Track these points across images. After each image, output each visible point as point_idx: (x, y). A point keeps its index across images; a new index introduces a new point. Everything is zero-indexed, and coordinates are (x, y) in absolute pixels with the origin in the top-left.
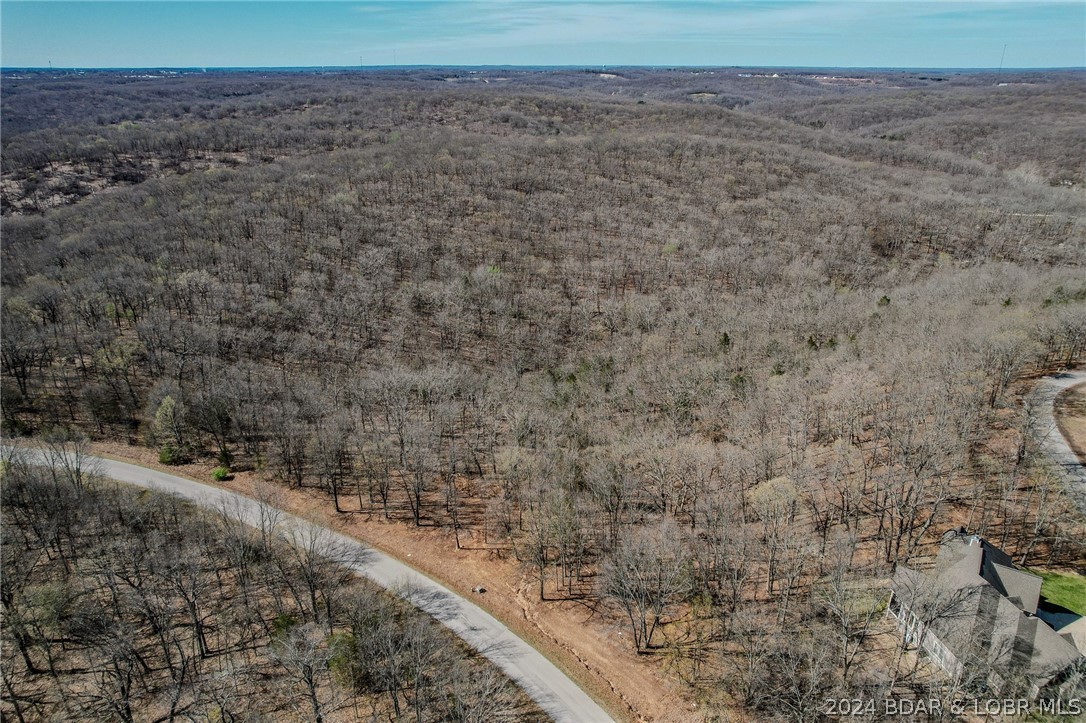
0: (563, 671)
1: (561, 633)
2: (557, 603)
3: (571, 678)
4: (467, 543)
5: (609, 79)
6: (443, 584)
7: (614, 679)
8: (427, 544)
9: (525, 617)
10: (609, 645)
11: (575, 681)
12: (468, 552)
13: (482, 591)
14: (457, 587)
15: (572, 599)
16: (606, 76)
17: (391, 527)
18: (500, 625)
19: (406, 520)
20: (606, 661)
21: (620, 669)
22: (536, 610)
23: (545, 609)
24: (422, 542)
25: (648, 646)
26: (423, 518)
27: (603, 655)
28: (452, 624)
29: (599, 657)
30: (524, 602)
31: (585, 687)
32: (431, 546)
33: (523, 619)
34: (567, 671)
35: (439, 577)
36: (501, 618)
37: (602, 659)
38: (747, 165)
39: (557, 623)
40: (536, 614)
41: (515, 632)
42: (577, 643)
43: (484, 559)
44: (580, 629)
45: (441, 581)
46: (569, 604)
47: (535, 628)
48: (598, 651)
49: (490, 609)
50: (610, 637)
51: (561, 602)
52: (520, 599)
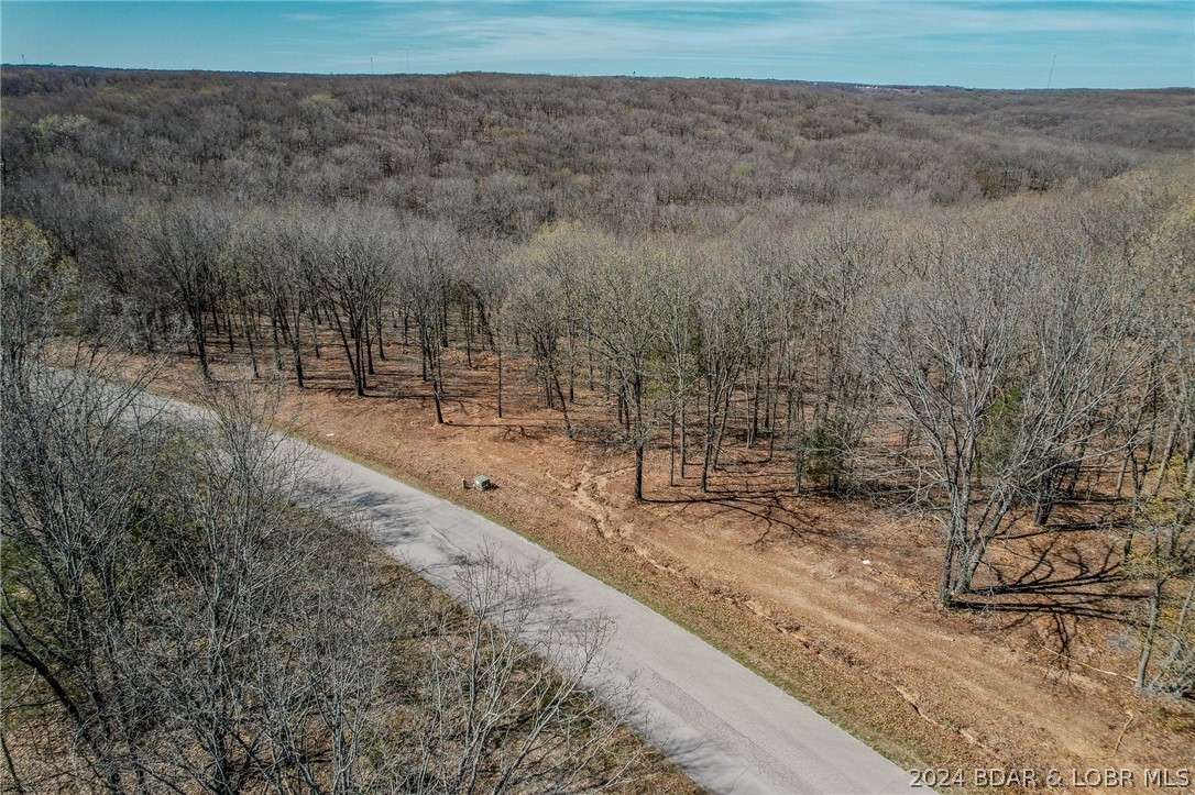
0: (740, 657)
1: (701, 564)
2: (676, 507)
3: (772, 678)
4: (458, 418)
6: (396, 476)
7: (909, 677)
8: (374, 423)
9: (600, 533)
10: (851, 589)
11: (788, 687)
12: (461, 430)
13: (488, 486)
14: (428, 481)
15: (710, 501)
17: (305, 399)
18: (535, 549)
19: (336, 391)
20: (860, 628)
21: (916, 647)
22: (627, 520)
23: (649, 519)
24: (362, 417)
25: (967, 589)
26: (371, 388)
27: (843, 612)
28: (404, 552)
29: (833, 618)
30: (594, 505)
31: (827, 708)
32: (381, 422)
33: (594, 537)
34: (754, 657)
35: (389, 465)
36: (536, 535)
37: (846, 623)
39: (691, 546)
40: (628, 529)
41: (577, 564)
42: (758, 587)
43: (495, 439)
44: (752, 558)
45: (391, 471)
46: (706, 508)
47: (629, 556)
48: (822, 603)
49: (510, 519)
50: (843, 570)
51: (684, 505)
52: (582, 500)
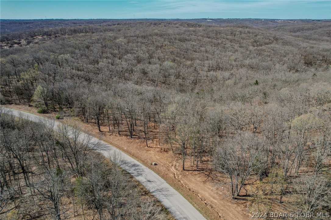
0: (193, 205)
1: (192, 186)
2: (191, 172)
3: (197, 209)
4: (151, 145)
5: (210, 21)
6: (138, 161)
7: (221, 211)
8: (134, 145)
9: (175, 177)
10: (217, 193)
11: (200, 211)
12: (151, 149)
13: (155, 164)
14: (144, 162)
15: (198, 171)
16: (209, 20)
17: (120, 138)
18: (162, 180)
19: (126, 135)
20: (216, 201)
21: (224, 206)
22: (181, 174)
23: (185, 174)
24: (132, 144)
25: (238, 195)
26: (134, 135)
27: (214, 198)
29: (212, 199)
30: (175, 170)
31: (205, 215)
32: (135, 145)
33: (173, 178)
34: (195, 205)
35: (137, 158)
36: (163, 177)
37: (214, 200)
38: (258, 37)
39: (191, 181)
40: (180, 176)
41: (169, 184)
42: (200, 191)
43: (158, 151)
44: (202, 184)
45: (137, 159)
46: (196, 172)
47: (179, 183)
48: (211, 196)
49: (158, 172)
50: (217, 189)
51: (192, 171)
52: (173, 169)
